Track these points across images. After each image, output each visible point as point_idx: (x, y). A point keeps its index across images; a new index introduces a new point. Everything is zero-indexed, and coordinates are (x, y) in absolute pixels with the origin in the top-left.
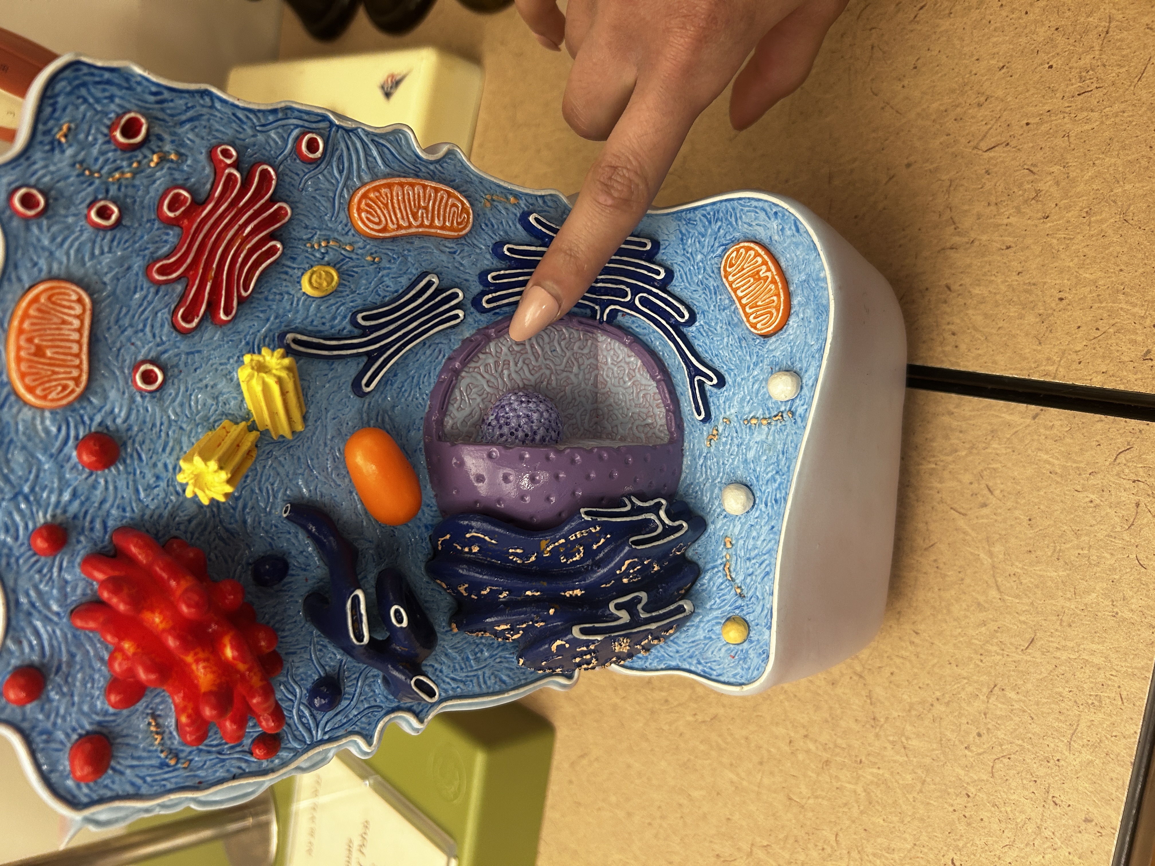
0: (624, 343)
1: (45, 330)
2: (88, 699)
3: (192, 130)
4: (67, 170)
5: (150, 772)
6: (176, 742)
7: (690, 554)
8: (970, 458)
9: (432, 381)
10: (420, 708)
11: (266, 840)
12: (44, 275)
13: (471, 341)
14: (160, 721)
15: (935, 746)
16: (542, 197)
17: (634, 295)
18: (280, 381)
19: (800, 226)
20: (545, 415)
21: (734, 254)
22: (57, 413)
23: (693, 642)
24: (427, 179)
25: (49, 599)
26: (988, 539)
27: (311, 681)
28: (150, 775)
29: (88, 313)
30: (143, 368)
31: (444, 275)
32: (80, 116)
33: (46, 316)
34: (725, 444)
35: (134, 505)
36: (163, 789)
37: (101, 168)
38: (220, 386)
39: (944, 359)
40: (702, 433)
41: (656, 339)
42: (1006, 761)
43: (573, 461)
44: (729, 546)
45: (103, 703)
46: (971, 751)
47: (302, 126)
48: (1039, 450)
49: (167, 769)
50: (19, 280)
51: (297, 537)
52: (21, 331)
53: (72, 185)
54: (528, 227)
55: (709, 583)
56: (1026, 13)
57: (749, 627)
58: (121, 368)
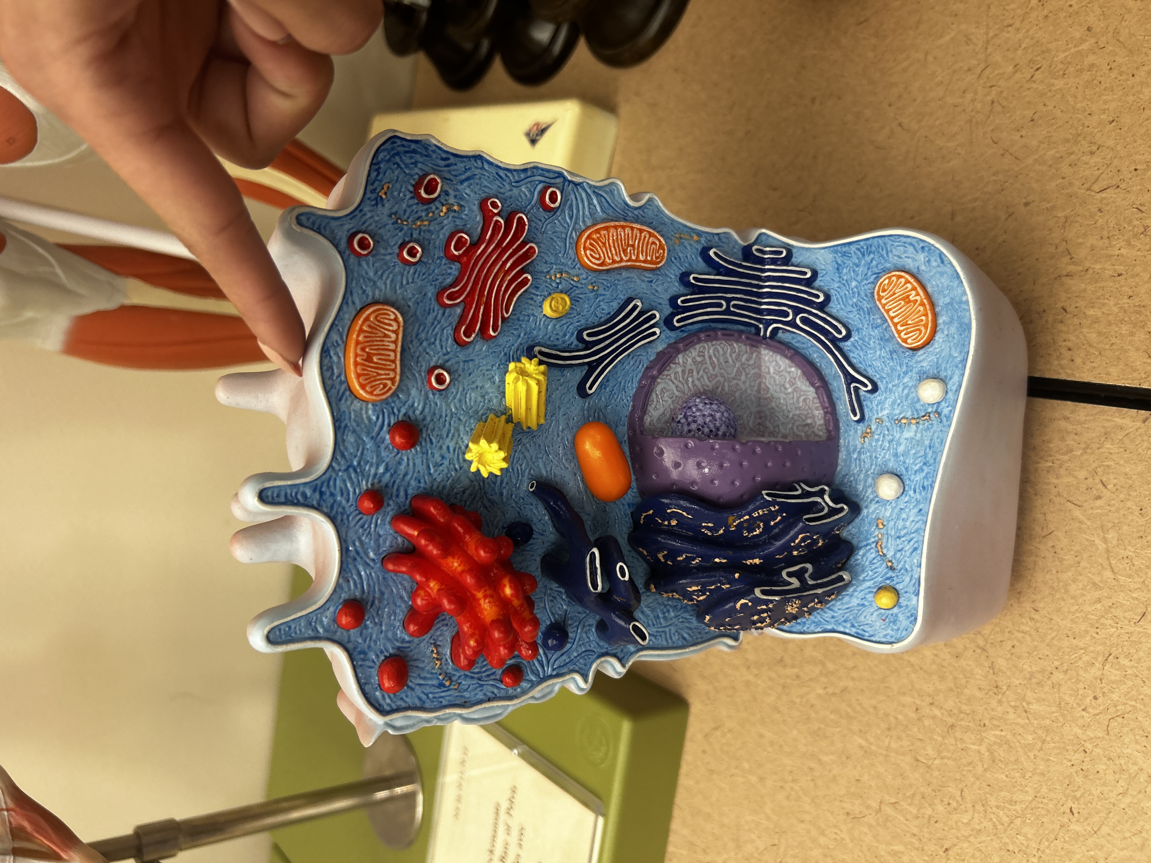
0: (786, 356)
1: (372, 341)
2: (392, 628)
3: (469, 187)
4: (385, 219)
5: (431, 690)
6: (450, 667)
7: (844, 534)
8: (1085, 457)
9: (634, 386)
10: (623, 655)
11: (413, 807)
12: (370, 300)
13: (664, 353)
14: (440, 650)
15: (1054, 709)
16: (718, 234)
17: (795, 315)
18: (539, 383)
19: (945, 258)
20: (726, 414)
21: (886, 282)
22: (377, 405)
23: (847, 608)
24: (634, 222)
25: (367, 549)
26: (1102, 527)
27: (545, 625)
28: (431, 693)
29: (401, 328)
31: (643, 300)
32: (395, 178)
33: (374, 331)
34: (877, 440)
35: (426, 478)
36: (440, 705)
37: (408, 218)
39: (1061, 371)
40: (856, 432)
41: (814, 352)
42: (1120, 720)
43: (754, 452)
44: (881, 526)
45: (401, 632)
46: (1089, 713)
47: (544, 182)
49: (443, 689)
50: (354, 303)
51: (537, 508)
52: (358, 343)
53: (389, 231)
54: (708, 260)
55: (862, 558)
56: (1133, 76)
57: (898, 594)
58: (419, 372)
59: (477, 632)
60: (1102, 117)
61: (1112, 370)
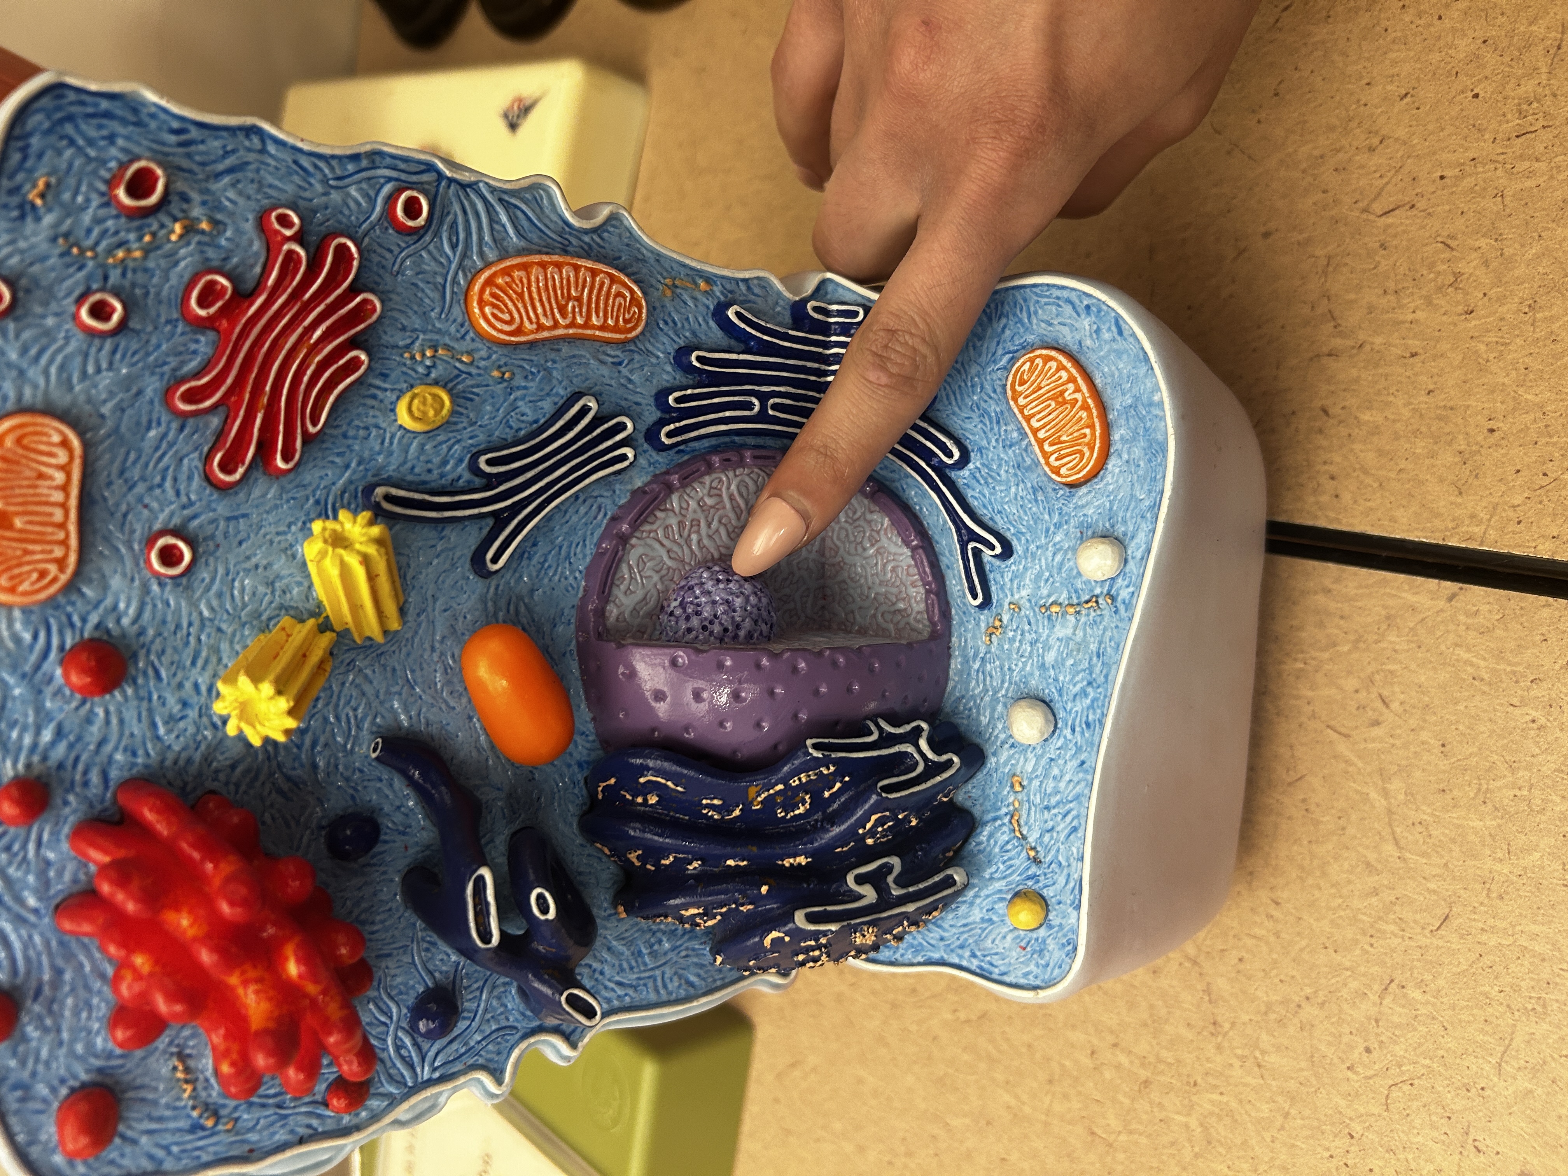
1: (12, 488)
2: (83, 1034)
3: (233, 185)
4: (44, 247)
5: (177, 1138)
6: (214, 1094)
7: (960, 797)
8: (1355, 655)
9: (588, 552)
10: (571, 1029)
12: (10, 405)
13: (645, 492)
14: (191, 1063)
15: (1303, 1064)
16: (745, 281)
18: (366, 560)
19: (1123, 326)
20: (752, 599)
21: (1027, 367)
22: (31, 612)
23: (965, 925)
24: (580, 257)
25: (22, 889)
27: (413, 994)
28: (177, 1144)
29: (77, 462)
30: (161, 542)
31: (605, 397)
32: (64, 166)
33: (15, 467)
34: (1012, 640)
35: (149, 746)
36: (195, 1163)
37: (97, 244)
38: (275, 567)
39: (1319, 513)
40: (978, 624)
41: (910, 486)
42: (1406, 1087)
43: (795, 670)
45: (105, 1040)
46: (1357, 1073)
47: (397, 180)
48: (1457, 645)
49: (201, 1134)
51: (391, 785)
53: (53, 269)
54: (726, 325)
55: (988, 840)
56: (1440, 18)
57: (1047, 905)
58: (129, 545)
59: (235, 1047)
60: (1389, 87)
61: (1399, 513)
